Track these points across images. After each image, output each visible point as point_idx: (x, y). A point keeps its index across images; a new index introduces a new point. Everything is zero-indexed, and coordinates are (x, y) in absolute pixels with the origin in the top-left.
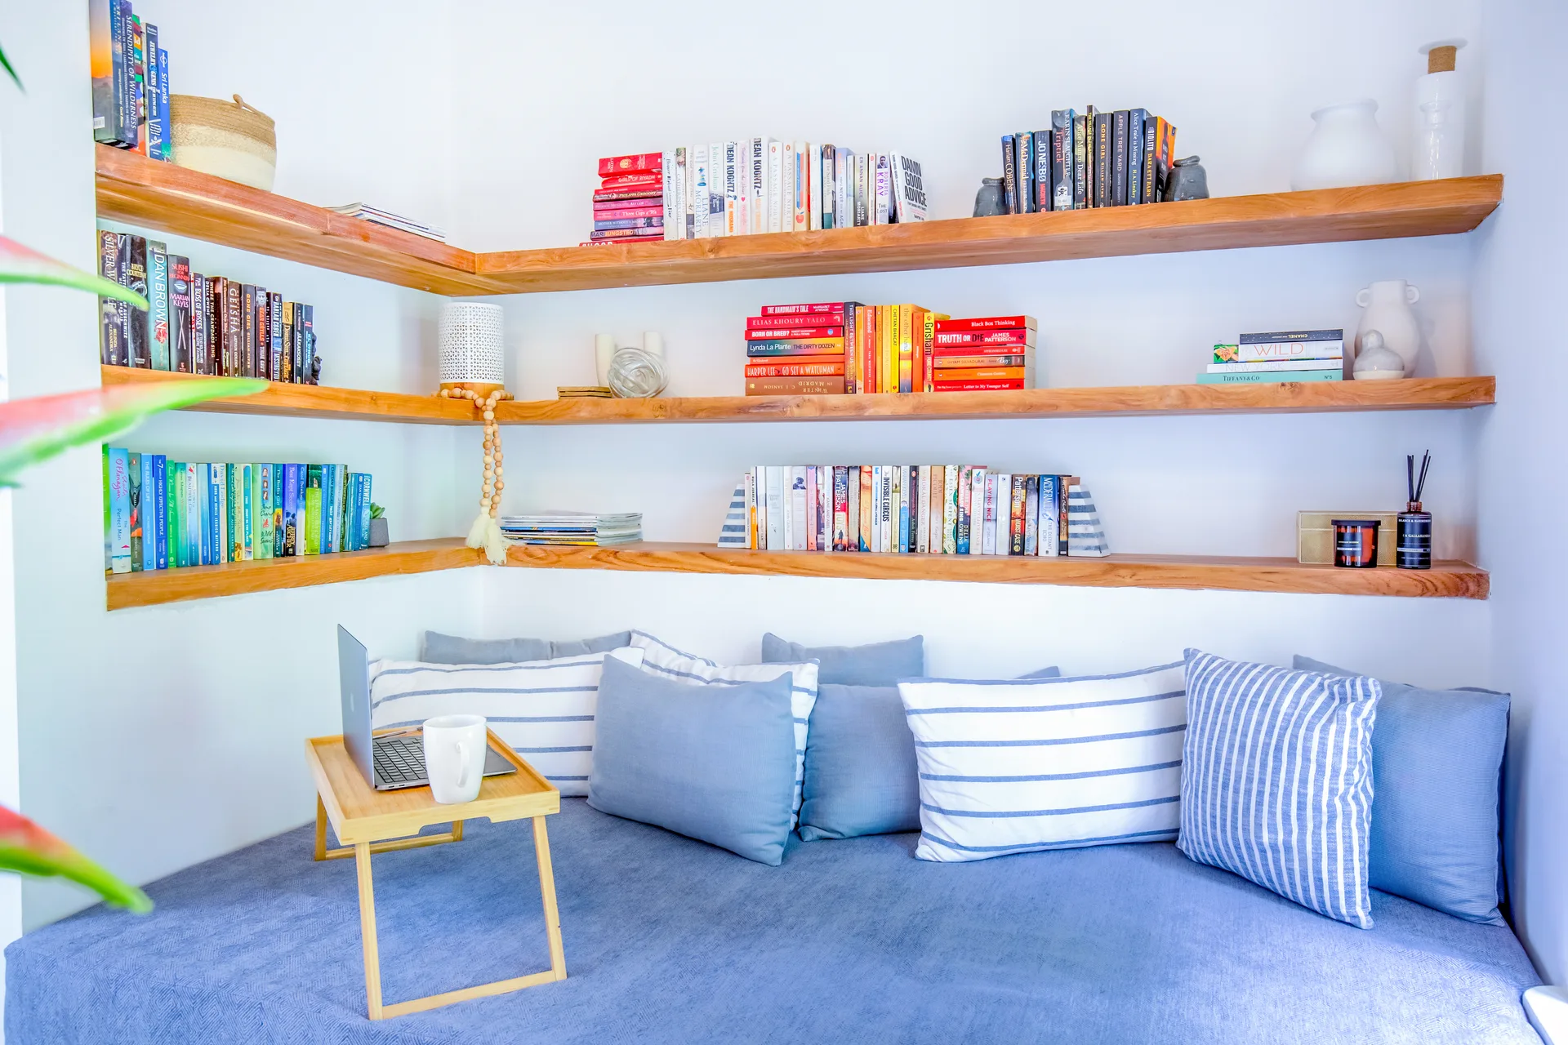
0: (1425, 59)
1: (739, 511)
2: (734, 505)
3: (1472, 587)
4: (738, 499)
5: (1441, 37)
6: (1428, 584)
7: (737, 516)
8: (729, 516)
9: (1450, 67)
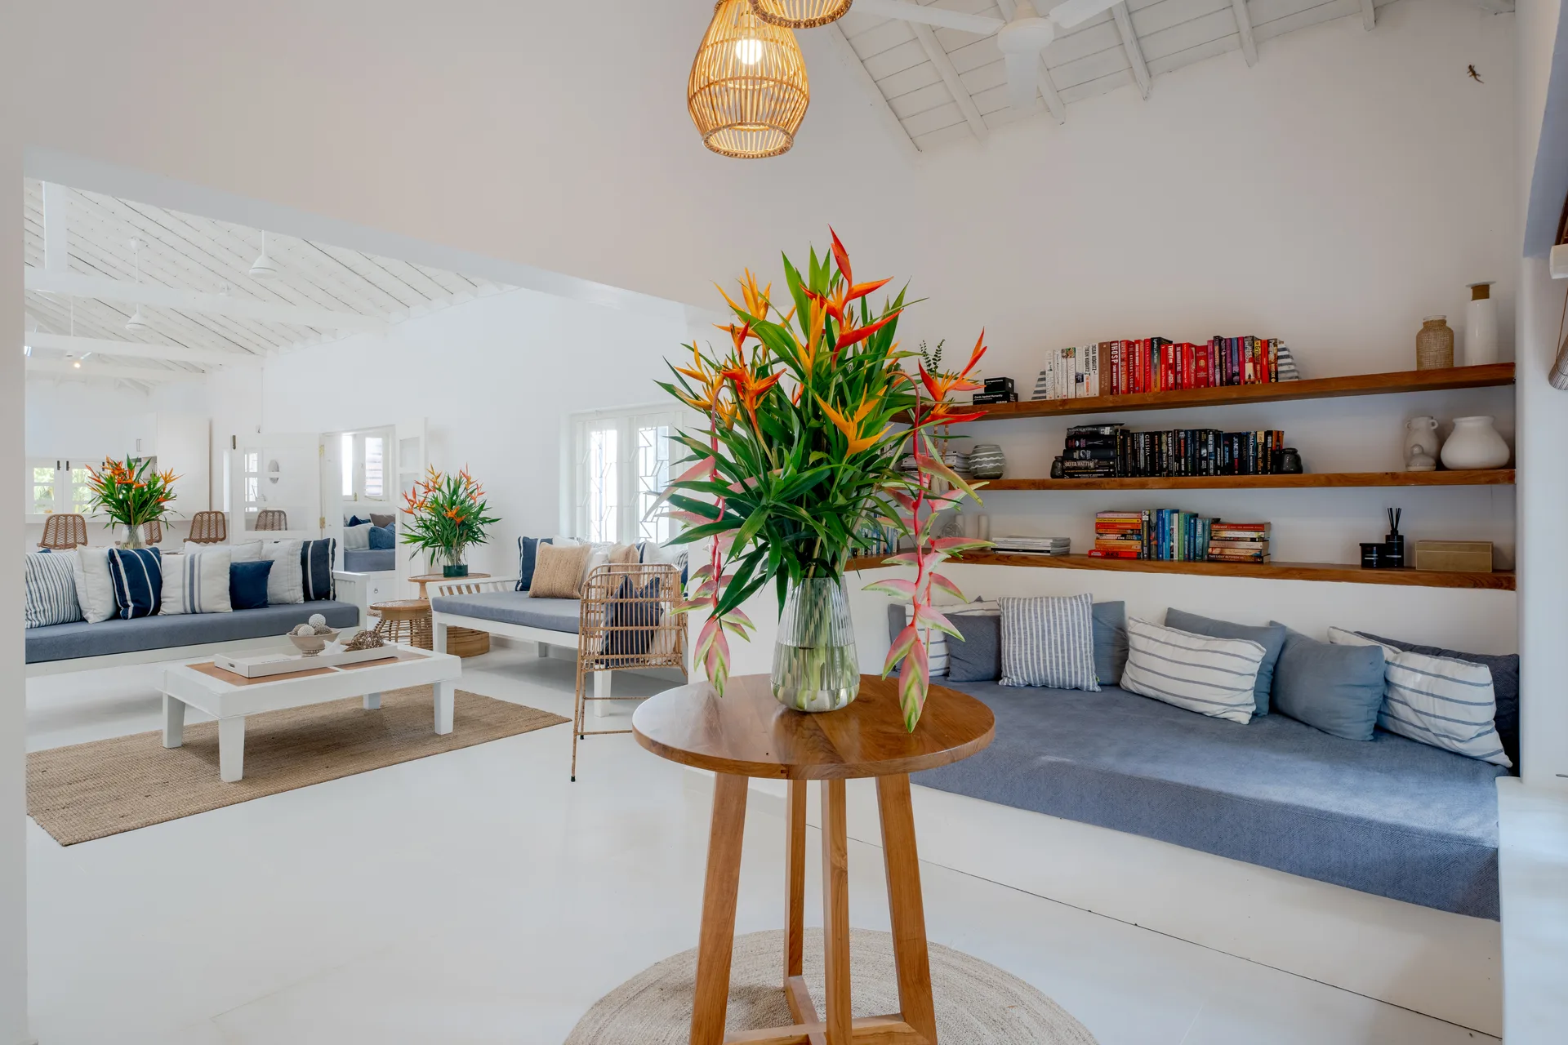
0: (1470, 291)
1: (1043, 382)
2: (1040, 380)
3: (1505, 584)
4: (1042, 376)
5: (1480, 280)
6: (1478, 582)
7: (1042, 386)
8: (1037, 386)
9: (1487, 296)
